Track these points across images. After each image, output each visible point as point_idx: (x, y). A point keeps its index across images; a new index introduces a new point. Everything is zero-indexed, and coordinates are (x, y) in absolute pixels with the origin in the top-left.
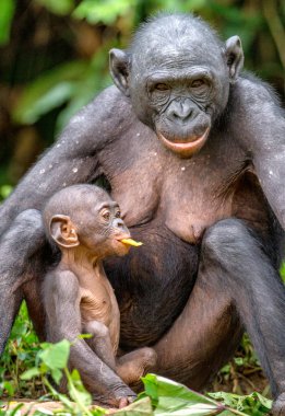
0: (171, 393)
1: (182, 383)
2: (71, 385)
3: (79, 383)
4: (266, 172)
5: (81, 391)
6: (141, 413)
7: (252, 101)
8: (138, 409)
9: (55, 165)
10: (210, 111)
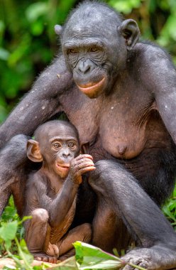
0: (91, 254)
1: (98, 247)
2: (20, 250)
3: (26, 248)
4: (163, 107)
5: (27, 253)
6: (70, 267)
7: (153, 59)
8: (67, 265)
9: (30, 104)
10: (105, 67)
